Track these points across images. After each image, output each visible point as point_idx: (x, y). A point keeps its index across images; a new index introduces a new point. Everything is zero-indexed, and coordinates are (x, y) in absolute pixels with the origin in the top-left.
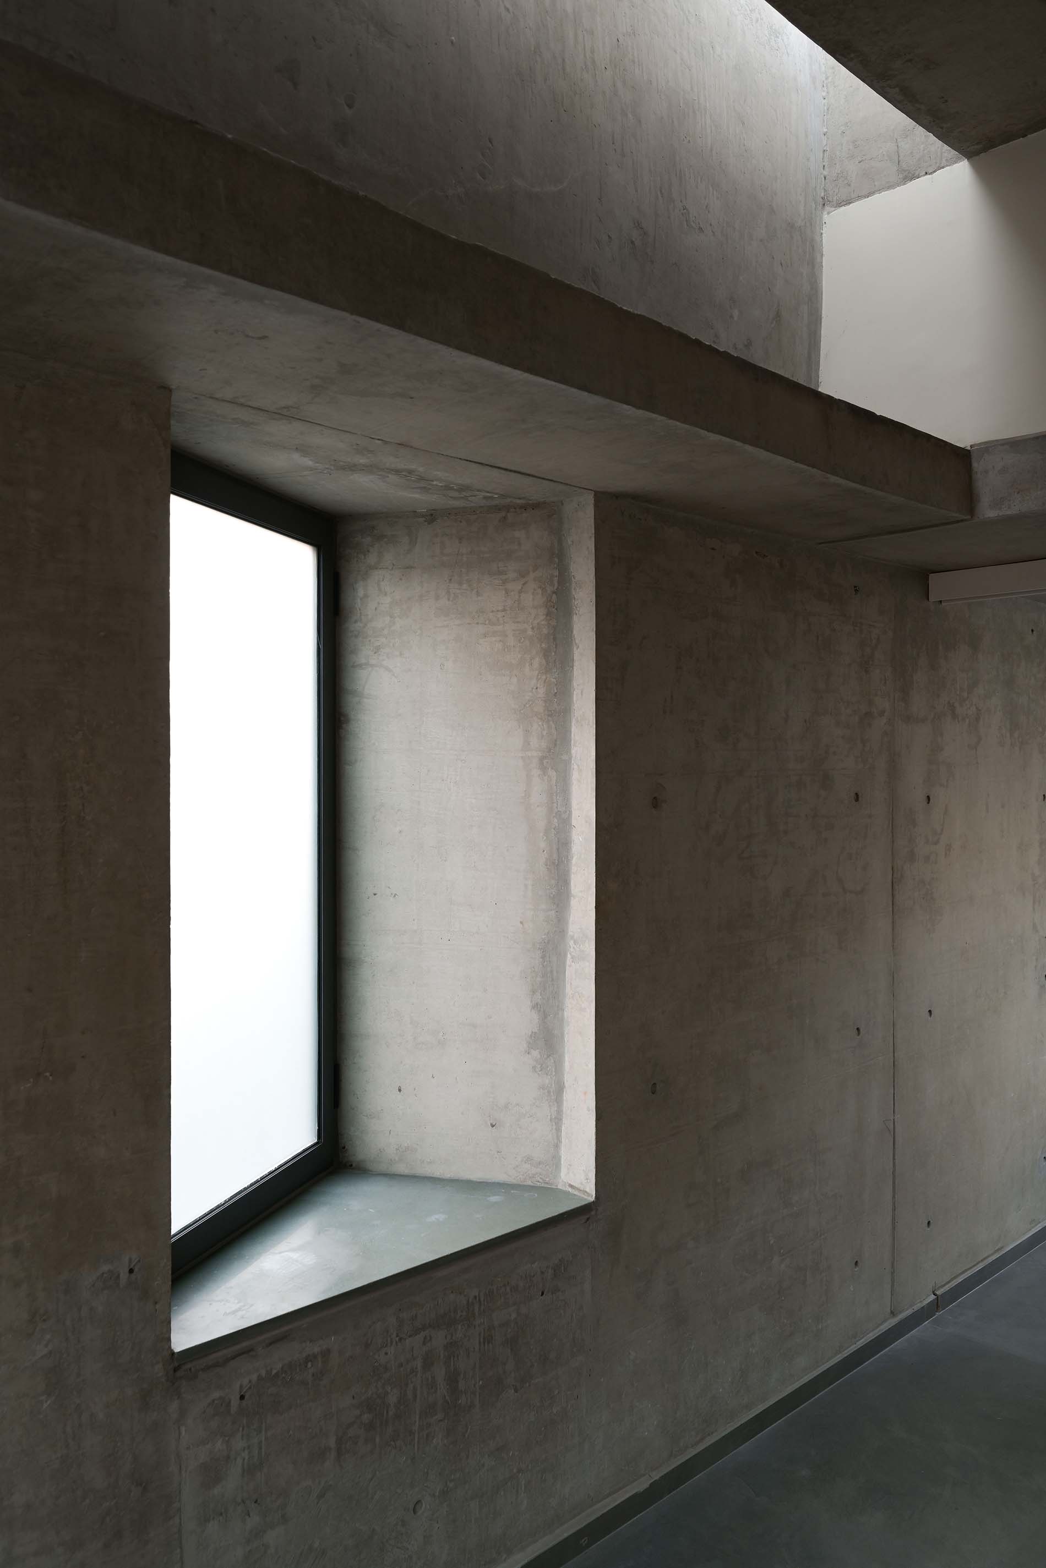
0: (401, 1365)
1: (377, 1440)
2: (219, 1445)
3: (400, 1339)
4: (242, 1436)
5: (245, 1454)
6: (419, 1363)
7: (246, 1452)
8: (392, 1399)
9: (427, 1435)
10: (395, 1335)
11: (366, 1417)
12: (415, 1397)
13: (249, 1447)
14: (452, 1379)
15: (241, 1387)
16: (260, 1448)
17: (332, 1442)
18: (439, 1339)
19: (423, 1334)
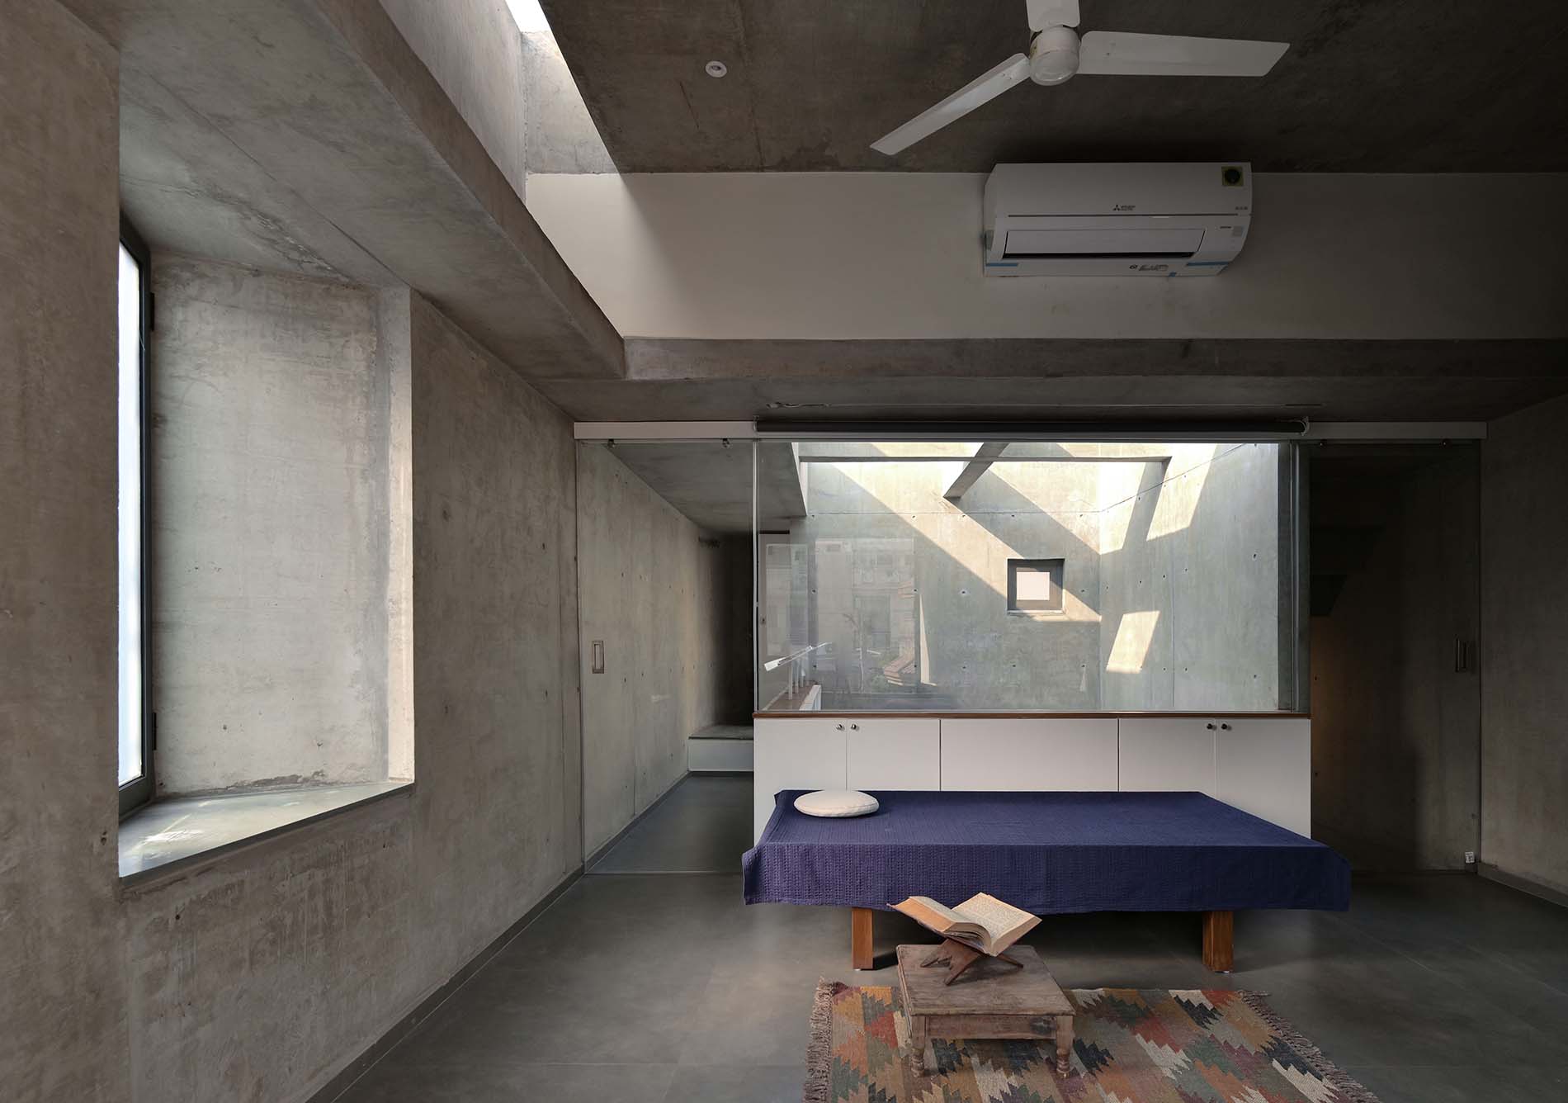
0: (294, 895)
1: (279, 954)
2: (159, 957)
3: (293, 876)
4: (178, 949)
5: (181, 965)
6: (305, 894)
7: (182, 962)
8: (288, 921)
9: (313, 949)
10: (289, 872)
11: (270, 935)
12: (304, 920)
13: (184, 959)
14: (329, 907)
15: (177, 908)
16: (192, 959)
17: (246, 955)
18: (319, 876)
19: (308, 872)
